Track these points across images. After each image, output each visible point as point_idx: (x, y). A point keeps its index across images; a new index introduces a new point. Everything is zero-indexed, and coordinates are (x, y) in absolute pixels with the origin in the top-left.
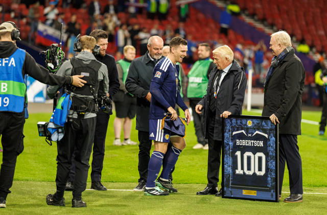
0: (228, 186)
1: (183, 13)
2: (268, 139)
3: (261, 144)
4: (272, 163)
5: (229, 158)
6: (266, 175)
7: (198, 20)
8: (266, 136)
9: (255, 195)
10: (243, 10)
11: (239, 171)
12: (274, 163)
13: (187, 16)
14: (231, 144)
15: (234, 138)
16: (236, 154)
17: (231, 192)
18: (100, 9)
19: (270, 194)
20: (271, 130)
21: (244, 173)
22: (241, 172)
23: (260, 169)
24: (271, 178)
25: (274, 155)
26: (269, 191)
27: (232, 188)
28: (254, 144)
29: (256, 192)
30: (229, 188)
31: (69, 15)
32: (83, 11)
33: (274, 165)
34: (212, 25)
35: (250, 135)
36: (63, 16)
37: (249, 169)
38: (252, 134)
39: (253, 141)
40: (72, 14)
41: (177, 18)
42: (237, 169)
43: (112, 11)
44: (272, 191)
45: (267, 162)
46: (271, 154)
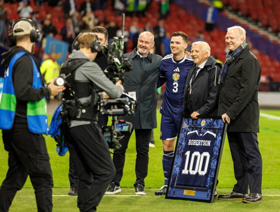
0: (172, 186)
1: (164, 10)
2: (216, 139)
3: (209, 143)
4: (214, 162)
5: (179, 159)
6: (207, 175)
7: (179, 17)
8: (215, 135)
9: (194, 195)
10: (226, 5)
11: (185, 172)
12: (216, 162)
13: (168, 13)
14: (184, 144)
15: (188, 138)
16: (186, 154)
17: (174, 192)
18: (76, 7)
19: (206, 193)
20: (219, 129)
21: (189, 173)
22: (187, 173)
23: (203, 169)
24: (210, 178)
25: (217, 154)
26: (206, 191)
27: (176, 188)
28: (203, 143)
29: (195, 192)
30: (173, 188)
31: (44, 13)
32: (58, 9)
33: (216, 164)
34: (194, 22)
35: (201, 135)
36: (37, 16)
37: (194, 169)
38: (204, 133)
39: (202, 141)
40: (47, 13)
41: (157, 15)
42: (184, 169)
43: (89, 9)
44: (209, 191)
45: (210, 161)
46: (215, 153)
